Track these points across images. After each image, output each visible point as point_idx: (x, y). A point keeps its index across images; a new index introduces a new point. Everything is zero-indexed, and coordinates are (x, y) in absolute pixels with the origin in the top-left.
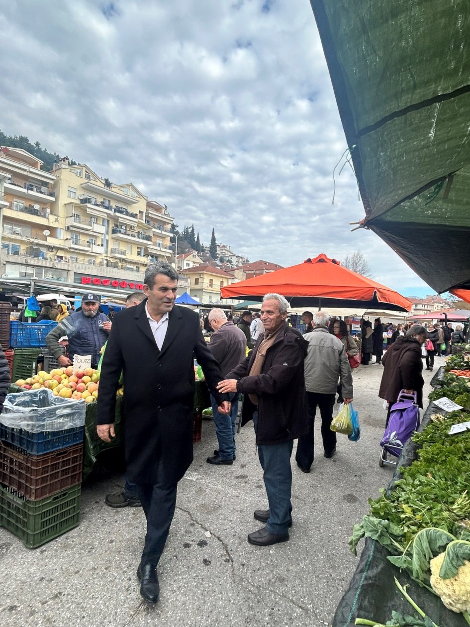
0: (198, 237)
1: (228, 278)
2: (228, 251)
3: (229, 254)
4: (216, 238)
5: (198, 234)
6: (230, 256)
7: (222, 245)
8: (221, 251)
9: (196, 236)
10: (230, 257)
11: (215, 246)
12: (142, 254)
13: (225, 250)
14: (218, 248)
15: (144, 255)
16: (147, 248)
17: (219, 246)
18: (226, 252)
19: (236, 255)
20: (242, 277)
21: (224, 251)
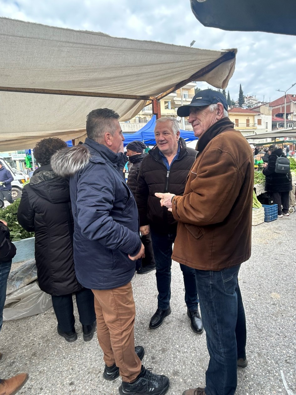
0: (229, 94)
1: (253, 116)
2: (254, 100)
3: (255, 102)
4: (243, 91)
5: (229, 92)
6: (256, 103)
7: (249, 96)
8: (248, 101)
9: (227, 94)
10: (256, 105)
11: (243, 98)
12: (170, 107)
13: (252, 99)
14: (245, 99)
15: (172, 108)
16: (174, 101)
17: (246, 98)
18: (252, 101)
19: (262, 102)
20: (268, 112)
21: (250, 101)
